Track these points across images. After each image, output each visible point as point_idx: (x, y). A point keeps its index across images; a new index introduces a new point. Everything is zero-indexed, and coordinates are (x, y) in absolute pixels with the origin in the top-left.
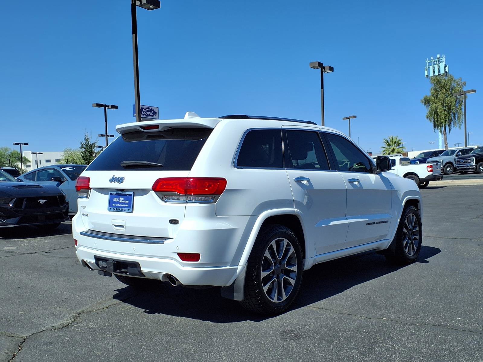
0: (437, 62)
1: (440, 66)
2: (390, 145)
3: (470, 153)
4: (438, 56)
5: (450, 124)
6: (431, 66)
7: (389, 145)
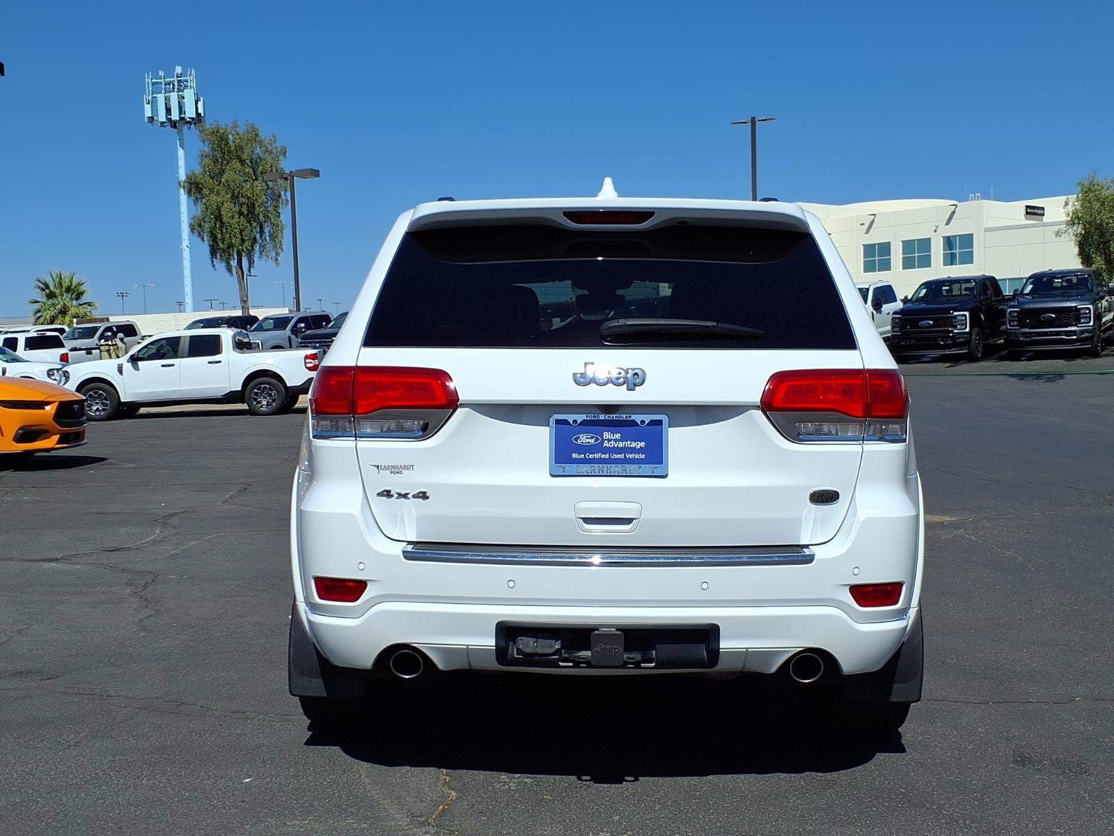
0: (176, 86)
1: (183, 98)
2: (56, 297)
3: (326, 325)
4: (179, 70)
5: (250, 254)
6: (160, 95)
7: (51, 295)
